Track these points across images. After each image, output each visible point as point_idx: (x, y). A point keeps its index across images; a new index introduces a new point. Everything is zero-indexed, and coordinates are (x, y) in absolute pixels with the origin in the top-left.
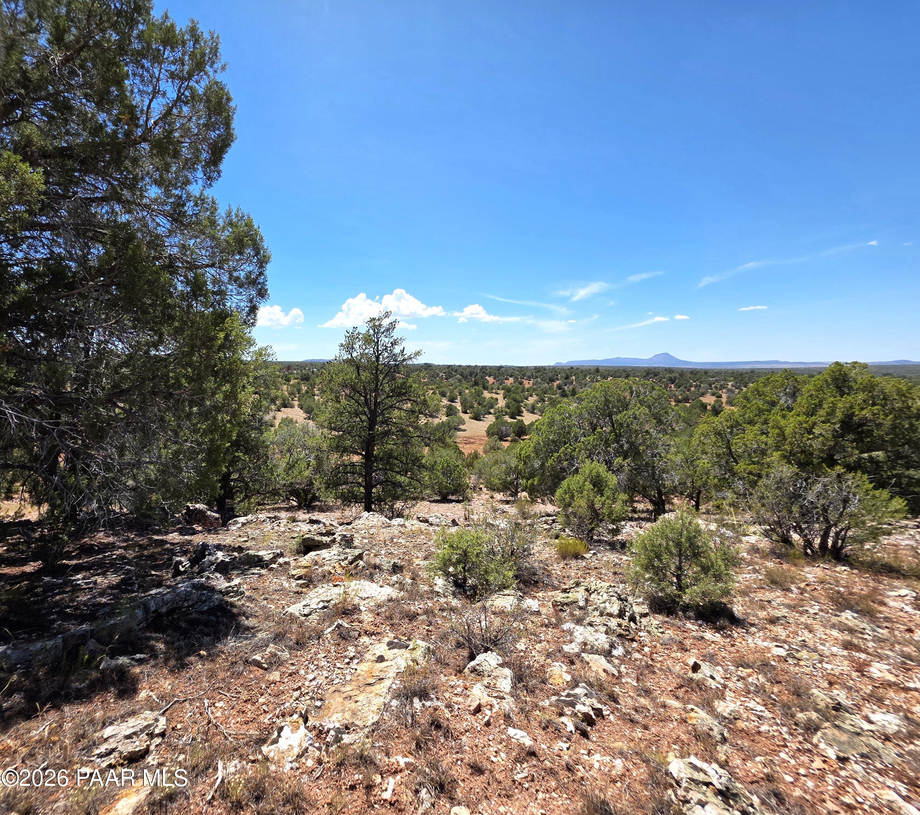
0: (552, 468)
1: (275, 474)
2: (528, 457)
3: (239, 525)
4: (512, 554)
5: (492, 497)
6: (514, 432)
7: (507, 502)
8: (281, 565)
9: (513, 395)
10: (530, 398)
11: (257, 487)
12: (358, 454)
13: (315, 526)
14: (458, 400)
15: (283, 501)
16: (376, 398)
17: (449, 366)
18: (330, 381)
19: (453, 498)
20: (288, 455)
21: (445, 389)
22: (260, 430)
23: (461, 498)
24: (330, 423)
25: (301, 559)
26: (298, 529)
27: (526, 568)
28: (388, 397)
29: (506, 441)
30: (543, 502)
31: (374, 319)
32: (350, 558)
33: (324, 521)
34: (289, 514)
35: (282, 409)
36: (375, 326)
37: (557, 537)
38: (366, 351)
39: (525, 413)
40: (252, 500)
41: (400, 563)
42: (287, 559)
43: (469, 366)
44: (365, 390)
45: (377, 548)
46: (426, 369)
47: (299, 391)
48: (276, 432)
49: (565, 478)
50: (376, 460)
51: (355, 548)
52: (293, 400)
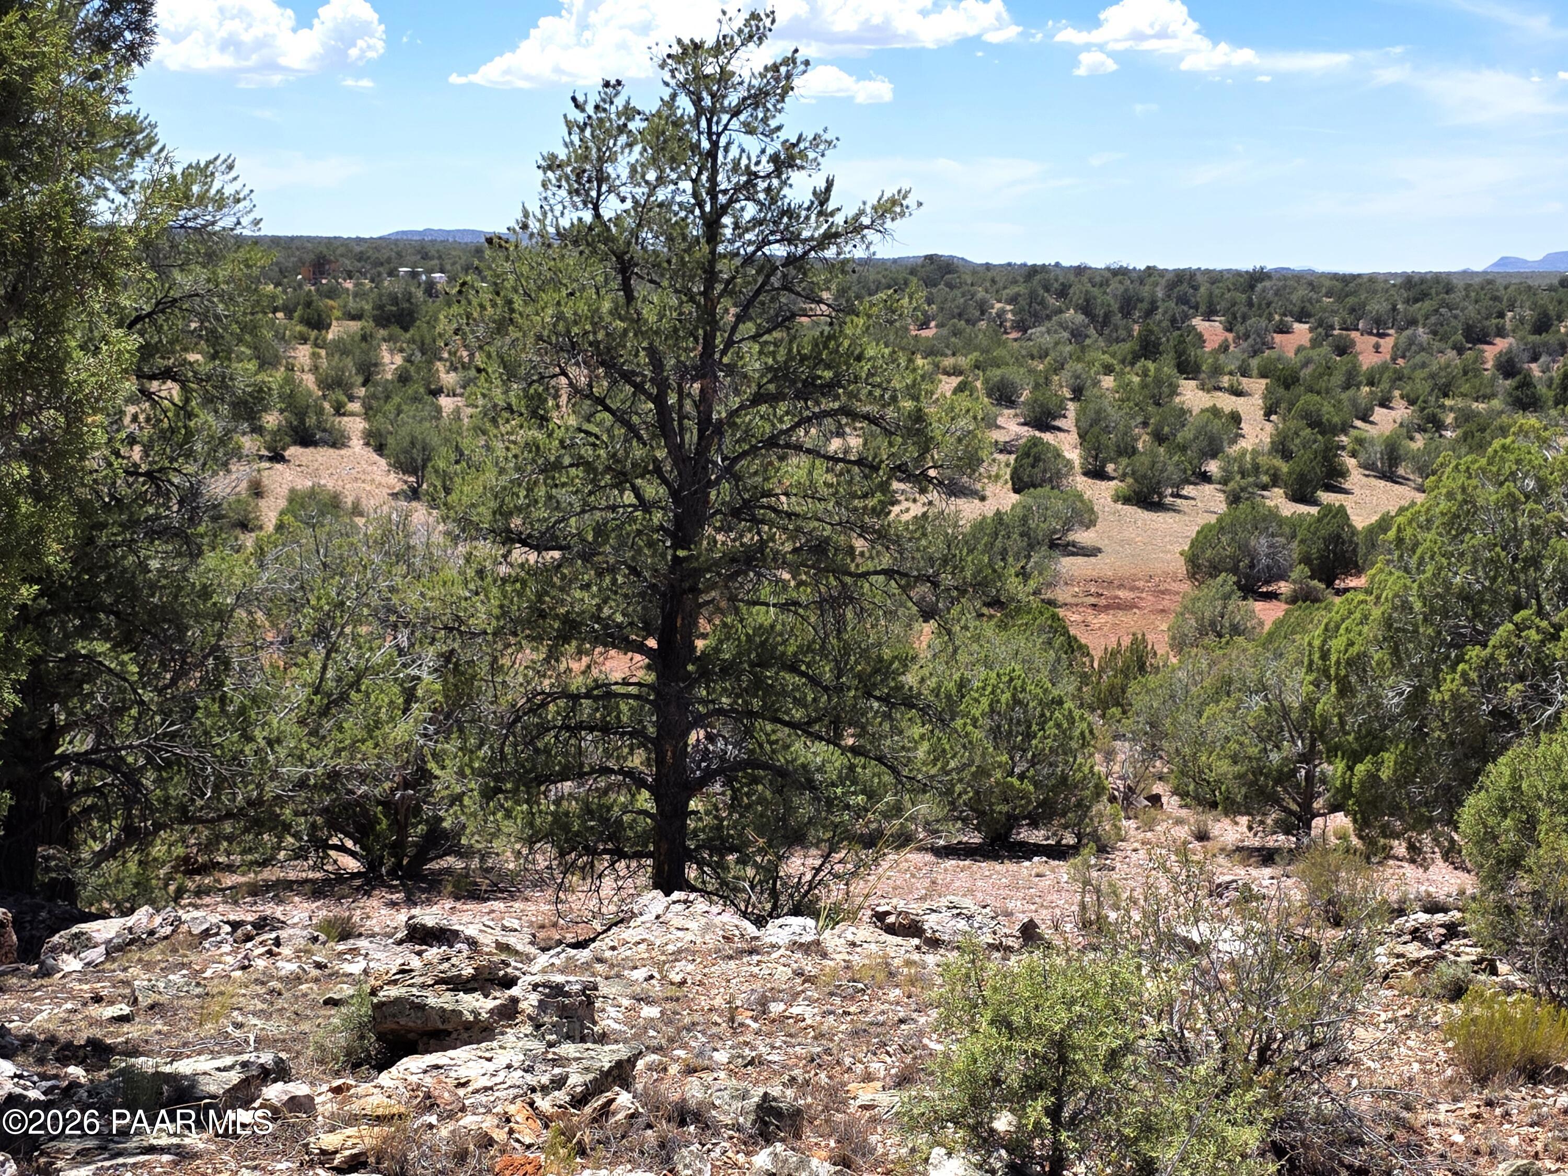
0: (1459, 711)
1: (259, 734)
2: (1358, 663)
3: (96, 954)
4: (1263, 1060)
5: (1202, 836)
6: (1306, 560)
7: (1267, 857)
8: (275, 1113)
9: (1307, 400)
10: (1379, 414)
11: (178, 791)
12: (628, 646)
13: (433, 953)
14: (1068, 423)
15: (299, 854)
16: (705, 402)
17: (1033, 272)
18: (501, 326)
19: (1037, 836)
20: (317, 654)
21: (1014, 374)
22: (187, 540)
23: (1069, 839)
24: (503, 513)
25: (364, 1088)
26: (356, 968)
27: (1320, 1119)
28: (757, 400)
29: (1272, 596)
30: (1415, 855)
31: (697, 47)
32: (576, 1080)
33: (471, 931)
34: (323, 911)
35: (292, 451)
36: (700, 78)
37: (1457, 992)
38: (662, 194)
39: (1356, 478)
40: (158, 850)
41: (786, 1096)
42: (300, 1089)
43: (1121, 273)
44: (656, 362)
45: (697, 1041)
46: (929, 283)
47: (368, 371)
48: (260, 552)
49: (1504, 747)
50: (705, 675)
51: (603, 1038)
52: (339, 410)
